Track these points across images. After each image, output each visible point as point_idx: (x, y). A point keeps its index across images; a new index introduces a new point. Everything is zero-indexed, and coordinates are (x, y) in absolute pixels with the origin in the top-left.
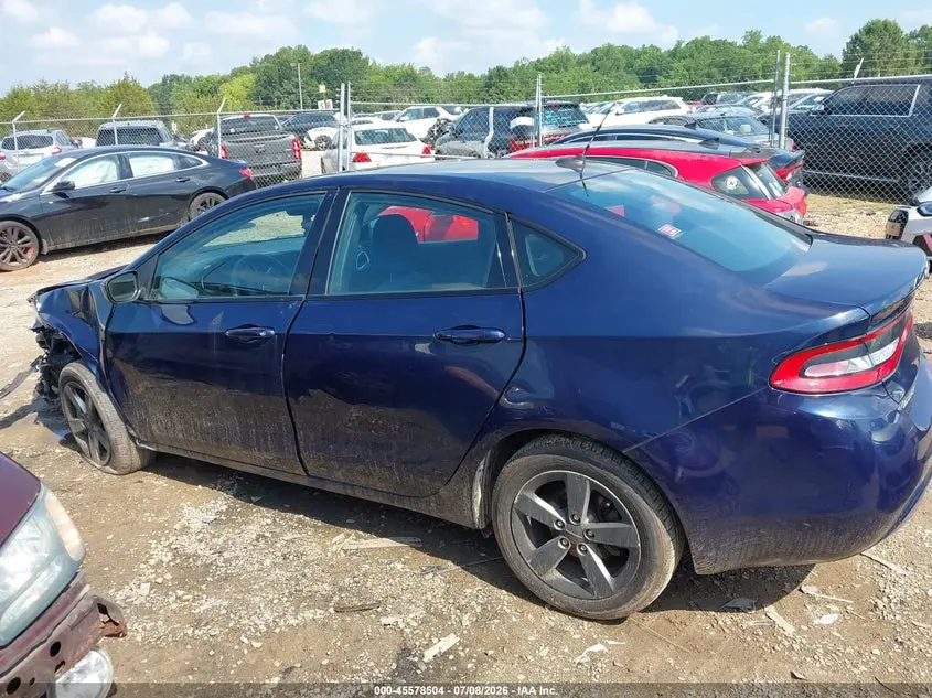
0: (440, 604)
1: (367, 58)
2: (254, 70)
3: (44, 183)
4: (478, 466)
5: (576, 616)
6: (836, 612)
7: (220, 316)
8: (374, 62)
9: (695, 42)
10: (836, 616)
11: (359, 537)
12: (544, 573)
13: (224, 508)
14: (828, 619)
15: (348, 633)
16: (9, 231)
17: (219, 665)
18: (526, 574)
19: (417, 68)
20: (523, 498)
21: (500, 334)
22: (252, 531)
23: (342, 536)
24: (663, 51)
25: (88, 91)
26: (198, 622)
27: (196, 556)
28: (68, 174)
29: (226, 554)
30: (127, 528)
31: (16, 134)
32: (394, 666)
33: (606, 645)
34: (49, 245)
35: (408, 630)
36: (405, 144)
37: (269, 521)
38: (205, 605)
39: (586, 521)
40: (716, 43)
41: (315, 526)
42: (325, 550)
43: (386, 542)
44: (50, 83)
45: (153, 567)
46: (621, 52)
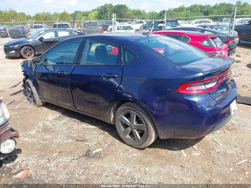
0: (101, 142)
1: (128, 7)
2: (98, 10)
3: (36, 37)
4: (111, 108)
5: (132, 147)
6: (200, 153)
7: (58, 69)
8: (130, 8)
9: (221, 4)
10: (199, 154)
11: (87, 125)
12: (126, 136)
13: (58, 116)
14: (196, 154)
15: (76, 146)
16: (28, 49)
17: (46, 149)
18: (121, 136)
19: (141, 10)
20: (121, 117)
21: (117, 76)
22: (63, 122)
23: (84, 124)
24: (211, 6)
25: (56, 15)
26: (44, 140)
27: (48, 126)
28: (42, 35)
29: (55, 126)
30: (35, 119)
31: (34, 25)
32: (85, 154)
33: (137, 154)
34: (37, 53)
35: (91, 146)
36: (130, 30)
37: (68, 120)
38: (46, 137)
39: (135, 123)
40: (227, 4)
41: (78, 122)
42: (78, 127)
43: (94, 127)
44: (45, 12)
45: (38, 127)
46: (199, 6)
